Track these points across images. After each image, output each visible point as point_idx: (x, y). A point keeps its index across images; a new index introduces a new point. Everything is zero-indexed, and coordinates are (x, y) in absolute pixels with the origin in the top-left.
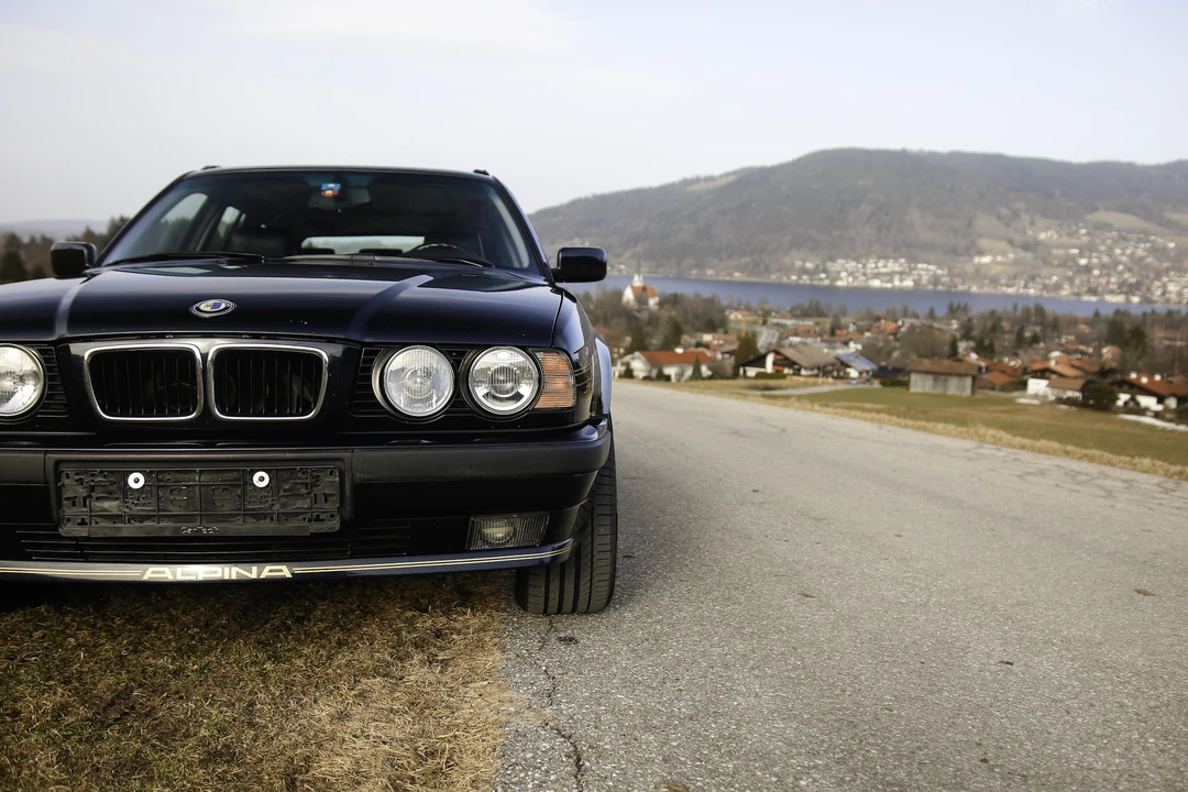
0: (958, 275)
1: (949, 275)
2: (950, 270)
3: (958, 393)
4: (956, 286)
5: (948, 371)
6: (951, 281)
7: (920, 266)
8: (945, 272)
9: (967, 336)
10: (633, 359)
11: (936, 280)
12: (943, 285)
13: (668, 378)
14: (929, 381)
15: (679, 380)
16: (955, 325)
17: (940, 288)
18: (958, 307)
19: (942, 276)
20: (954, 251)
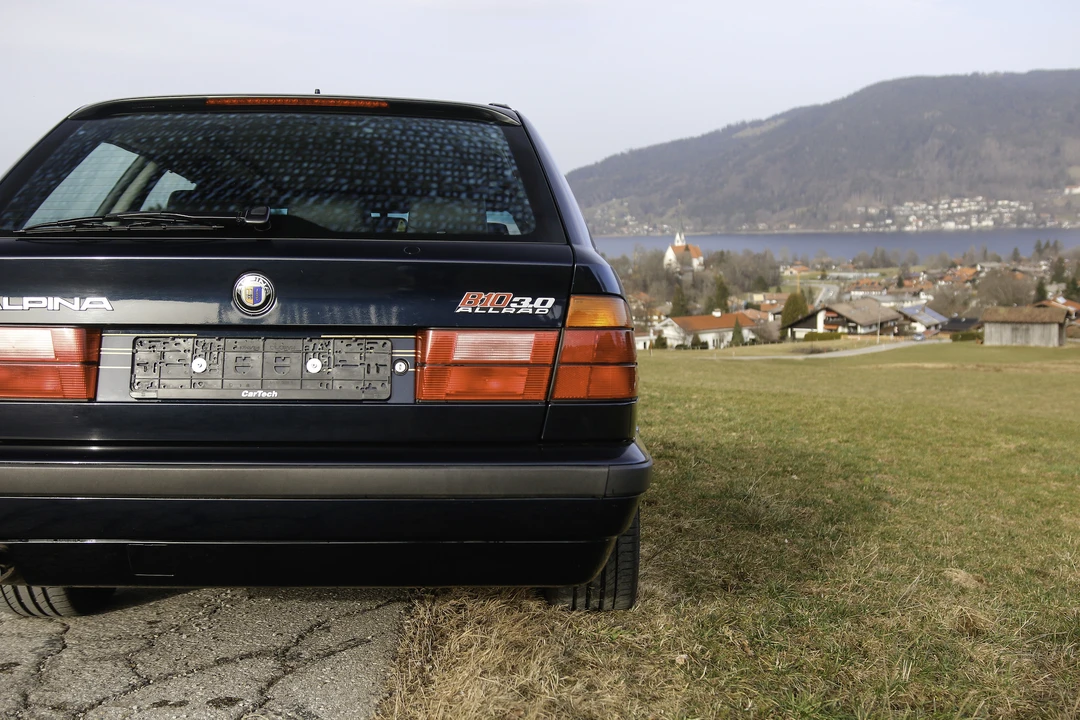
0: (1046, 210)
1: (1034, 210)
2: (1035, 205)
3: (1043, 345)
4: (1044, 223)
5: (1029, 319)
6: (1038, 217)
7: (1000, 203)
8: (1031, 208)
9: (1057, 277)
10: (666, 325)
11: (1020, 218)
12: (1029, 223)
13: (705, 346)
14: (1007, 331)
15: (717, 347)
16: (1044, 266)
17: (1025, 225)
18: (1047, 245)
19: (1027, 211)
20: (1040, 184)
